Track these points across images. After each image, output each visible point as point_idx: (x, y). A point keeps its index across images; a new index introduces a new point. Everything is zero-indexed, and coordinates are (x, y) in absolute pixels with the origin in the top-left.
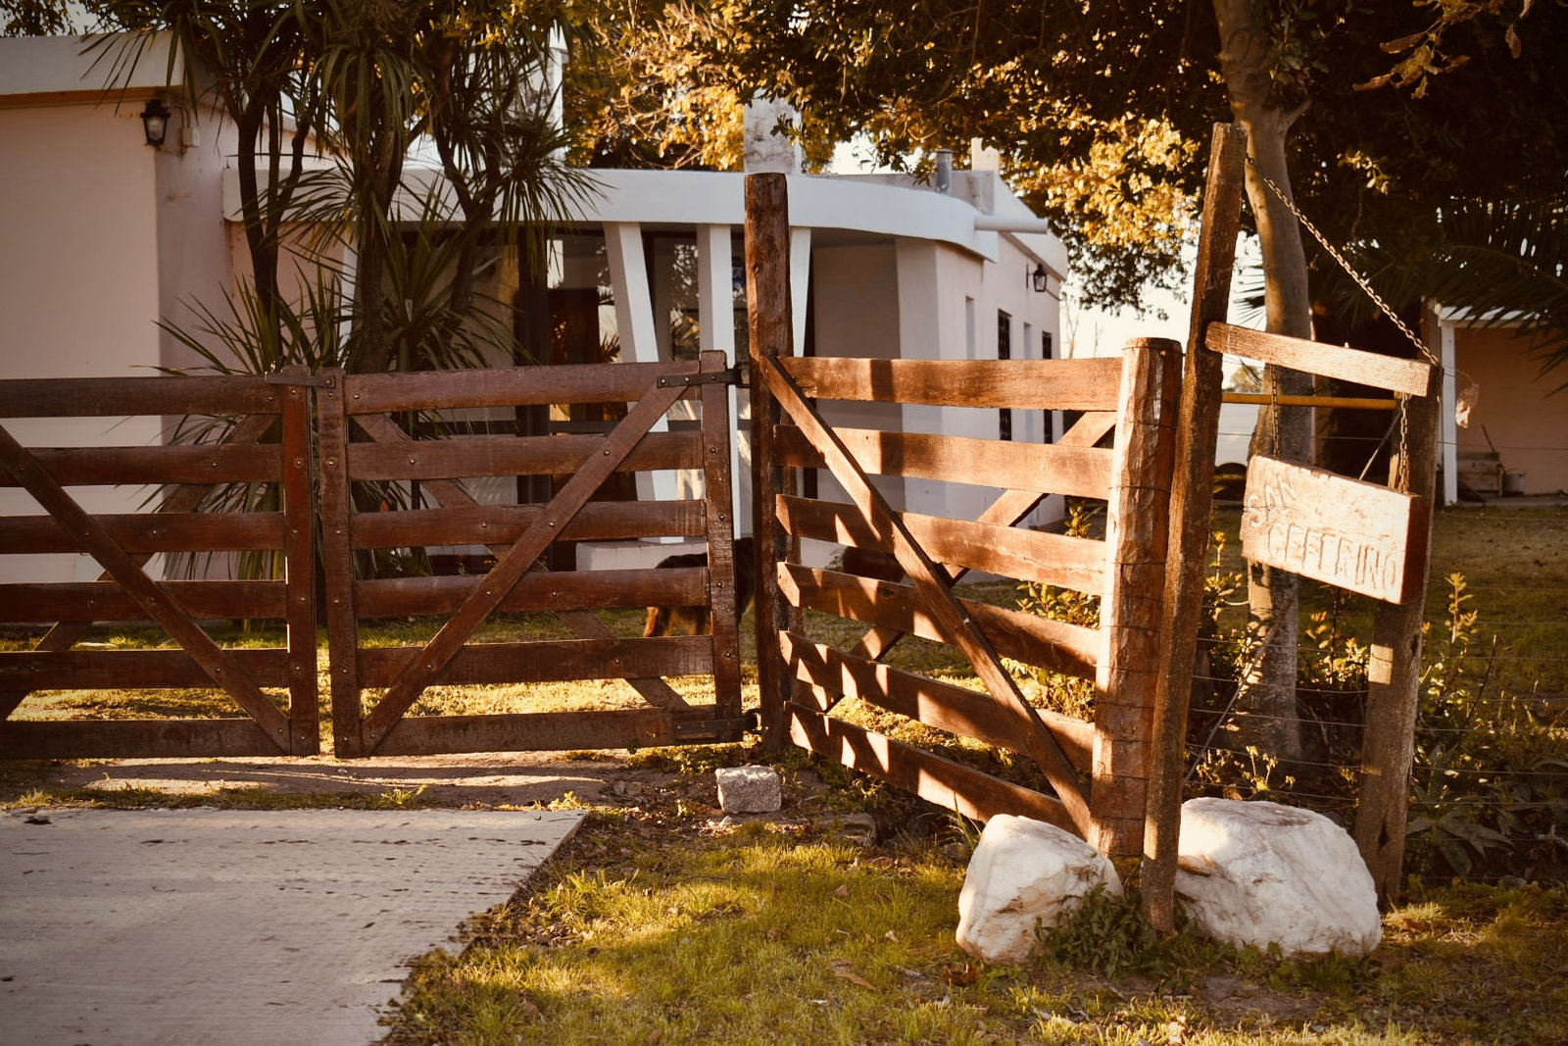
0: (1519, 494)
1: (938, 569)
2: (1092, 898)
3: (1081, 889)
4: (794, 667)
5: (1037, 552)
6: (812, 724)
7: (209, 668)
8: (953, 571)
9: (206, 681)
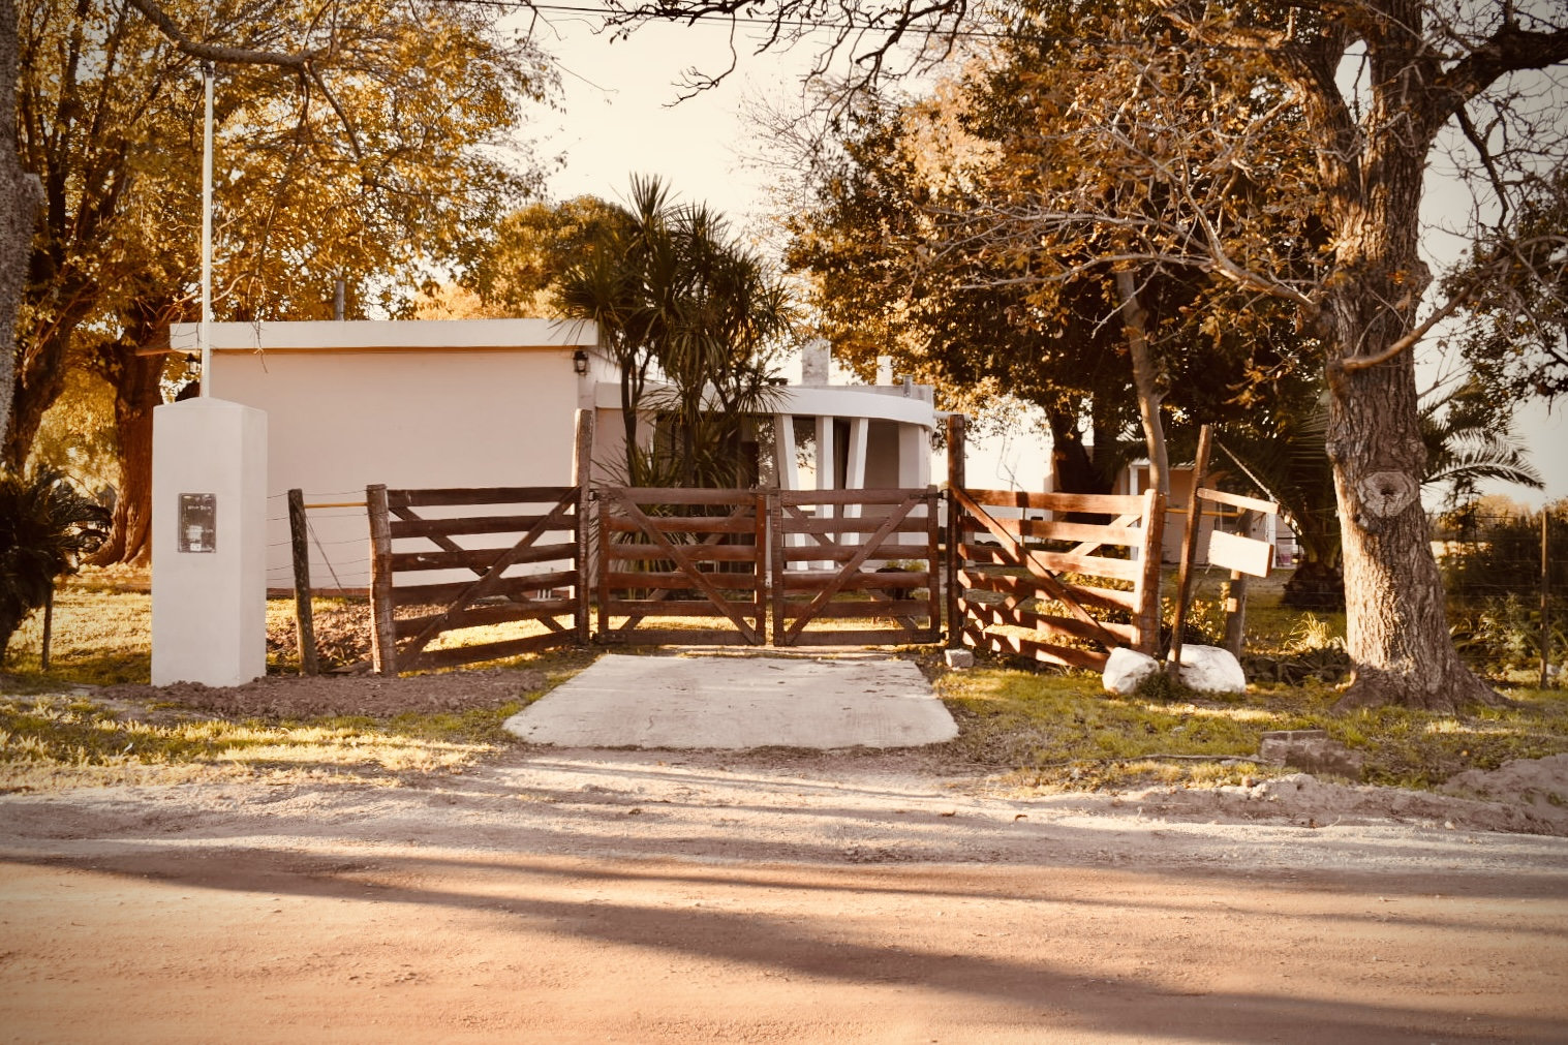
0: (1167, 562)
1: (1048, 572)
2: (1152, 675)
3: (1149, 670)
4: (966, 613)
5: (1099, 565)
6: (975, 634)
7: (722, 609)
8: (1055, 573)
9: (721, 614)
